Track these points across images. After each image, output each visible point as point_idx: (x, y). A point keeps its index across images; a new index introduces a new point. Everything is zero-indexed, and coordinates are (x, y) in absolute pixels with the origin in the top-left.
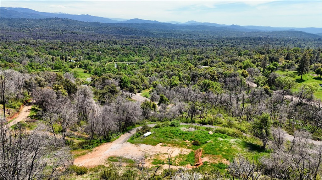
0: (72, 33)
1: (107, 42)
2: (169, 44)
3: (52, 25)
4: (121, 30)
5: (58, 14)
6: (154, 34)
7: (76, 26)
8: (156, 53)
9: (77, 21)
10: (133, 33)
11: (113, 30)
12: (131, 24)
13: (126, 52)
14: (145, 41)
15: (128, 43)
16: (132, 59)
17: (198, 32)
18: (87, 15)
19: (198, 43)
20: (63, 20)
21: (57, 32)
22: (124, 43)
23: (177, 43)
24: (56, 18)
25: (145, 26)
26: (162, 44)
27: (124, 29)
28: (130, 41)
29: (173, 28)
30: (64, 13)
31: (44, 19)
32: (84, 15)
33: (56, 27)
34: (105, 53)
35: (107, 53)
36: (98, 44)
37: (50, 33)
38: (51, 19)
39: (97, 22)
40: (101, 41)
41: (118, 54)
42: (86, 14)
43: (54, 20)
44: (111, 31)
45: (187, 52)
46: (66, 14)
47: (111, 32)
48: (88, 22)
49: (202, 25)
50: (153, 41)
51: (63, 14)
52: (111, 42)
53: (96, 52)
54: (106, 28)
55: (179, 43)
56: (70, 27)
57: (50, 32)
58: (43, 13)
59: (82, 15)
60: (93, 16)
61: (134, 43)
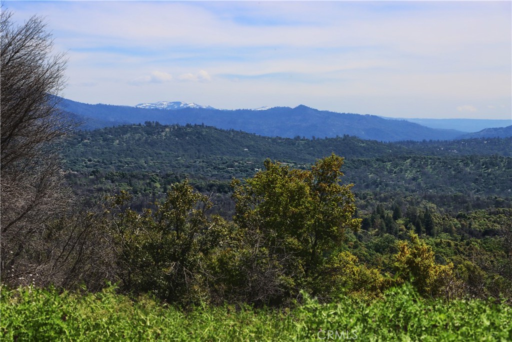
0: (211, 186)
1: (379, 221)
3: (129, 159)
4: (468, 169)
5: (164, 110)
7: (237, 158)
9: (245, 135)
11: (424, 174)
15: (498, 227)
18: (302, 109)
20: (179, 132)
21: (140, 184)
22: (475, 225)
24: (148, 124)
27: (487, 165)
30: (191, 105)
31: (96, 134)
32: (288, 109)
33: (141, 167)
37: (107, 190)
38: (124, 129)
39: (346, 137)
42: (293, 107)
43: (137, 136)
44: (414, 179)
46: (201, 109)
47: (413, 186)
48: (298, 138)
51: (189, 108)
52: (400, 221)
54: (389, 165)
56: (209, 164)
57: (109, 185)
58: (100, 106)
59: (278, 108)
60: (327, 112)
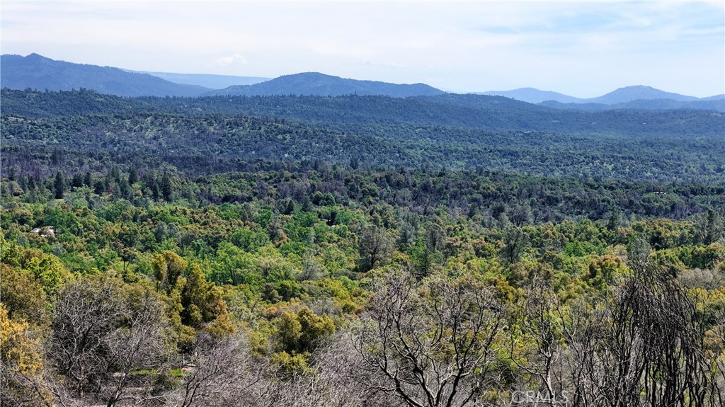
1: (113, 185)
2: (495, 197)
4: (212, 129)
6: (411, 152)
8: (405, 238)
10: (285, 149)
11: (166, 133)
12: (277, 101)
13: (208, 232)
14: (347, 181)
15: (238, 193)
16: (239, 266)
17: (673, 145)
19: (677, 199)
22: (215, 190)
23: (548, 193)
25: (358, 114)
26: (454, 196)
27: (231, 125)
28: (250, 179)
29: (526, 126)
32: (19, 56)
34: (79, 233)
35: (93, 236)
36: (59, 196)
39: (82, 91)
40: (77, 182)
41: (159, 240)
42: (24, 55)
44: (155, 138)
45: (612, 233)
47: (153, 146)
48: (28, 91)
49: (696, 112)
50: (394, 180)
52: (136, 185)
53: (25, 227)
54: (128, 122)
55: (559, 196)
60: (63, 62)
61: (274, 191)
